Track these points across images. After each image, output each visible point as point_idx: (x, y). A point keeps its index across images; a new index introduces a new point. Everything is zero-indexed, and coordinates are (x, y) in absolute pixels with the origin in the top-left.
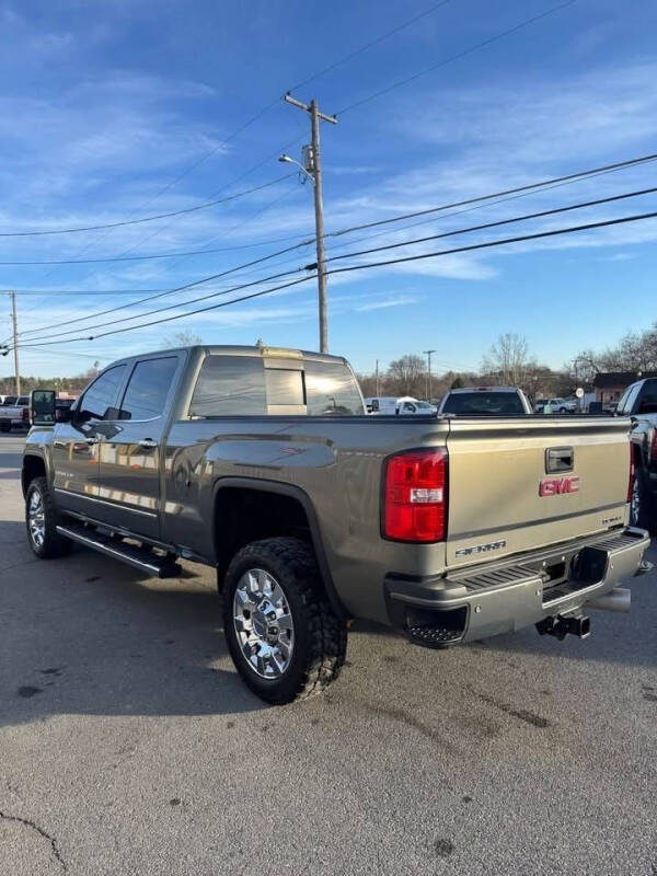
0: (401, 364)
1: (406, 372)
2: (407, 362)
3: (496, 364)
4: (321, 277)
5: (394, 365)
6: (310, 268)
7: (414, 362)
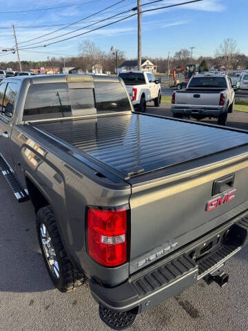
0: (180, 53)
1: (182, 57)
2: (182, 52)
3: (221, 53)
4: (139, 14)
5: (177, 54)
6: (134, 9)
7: (185, 52)
